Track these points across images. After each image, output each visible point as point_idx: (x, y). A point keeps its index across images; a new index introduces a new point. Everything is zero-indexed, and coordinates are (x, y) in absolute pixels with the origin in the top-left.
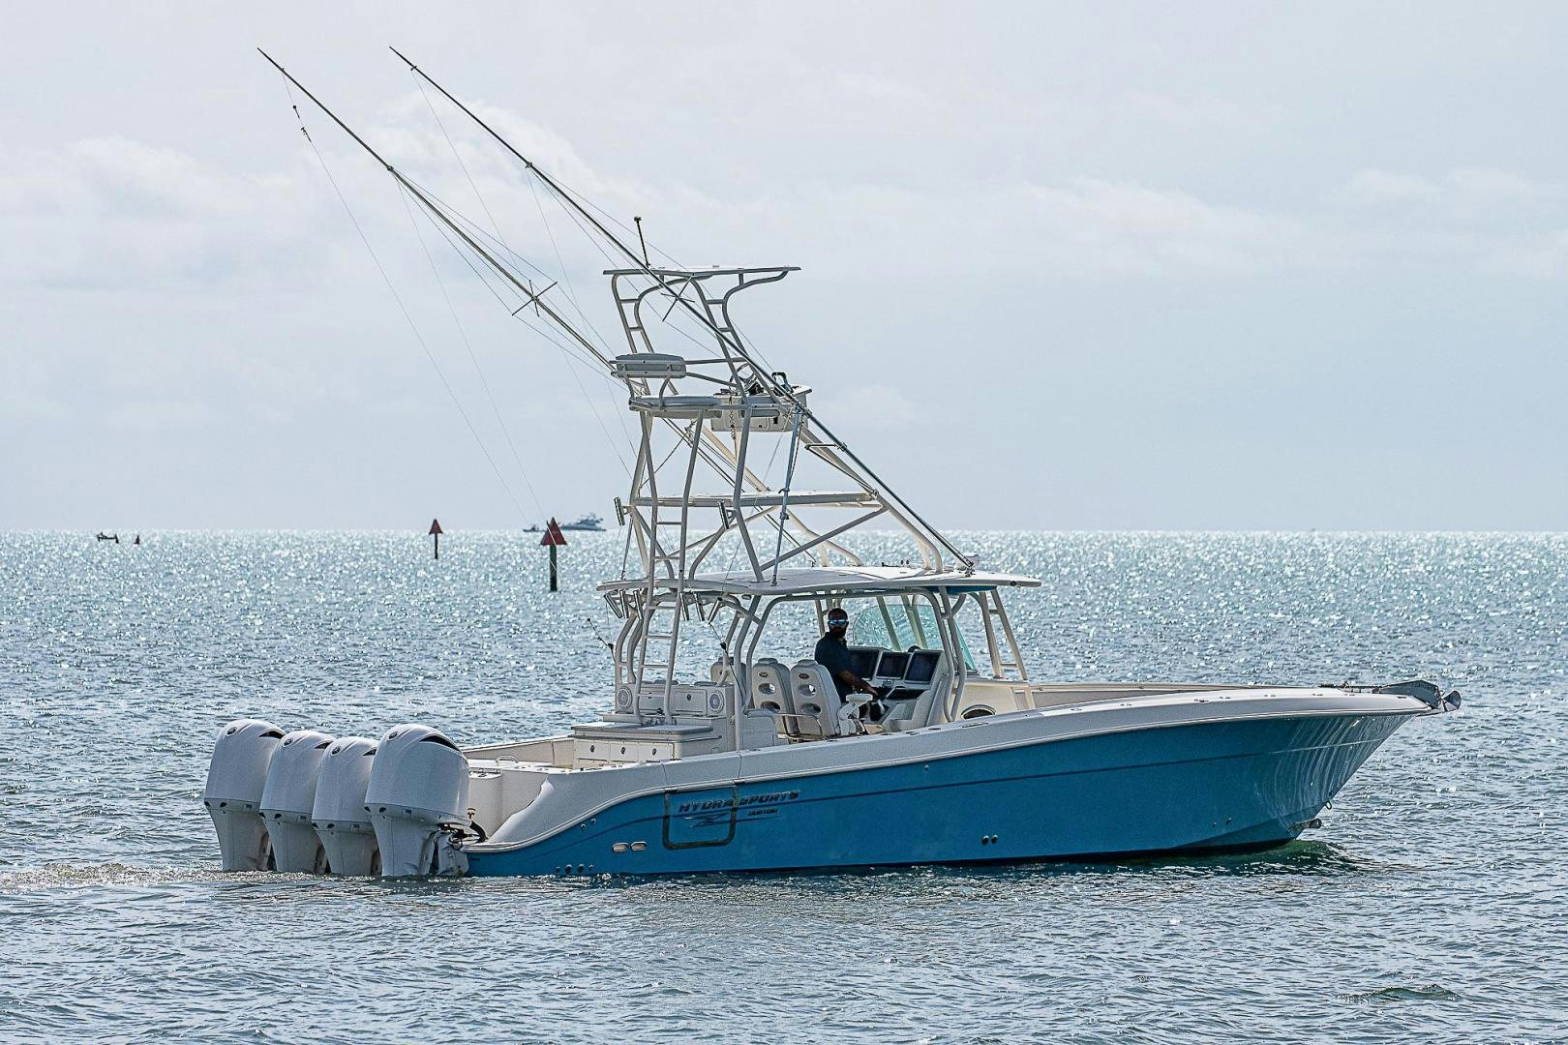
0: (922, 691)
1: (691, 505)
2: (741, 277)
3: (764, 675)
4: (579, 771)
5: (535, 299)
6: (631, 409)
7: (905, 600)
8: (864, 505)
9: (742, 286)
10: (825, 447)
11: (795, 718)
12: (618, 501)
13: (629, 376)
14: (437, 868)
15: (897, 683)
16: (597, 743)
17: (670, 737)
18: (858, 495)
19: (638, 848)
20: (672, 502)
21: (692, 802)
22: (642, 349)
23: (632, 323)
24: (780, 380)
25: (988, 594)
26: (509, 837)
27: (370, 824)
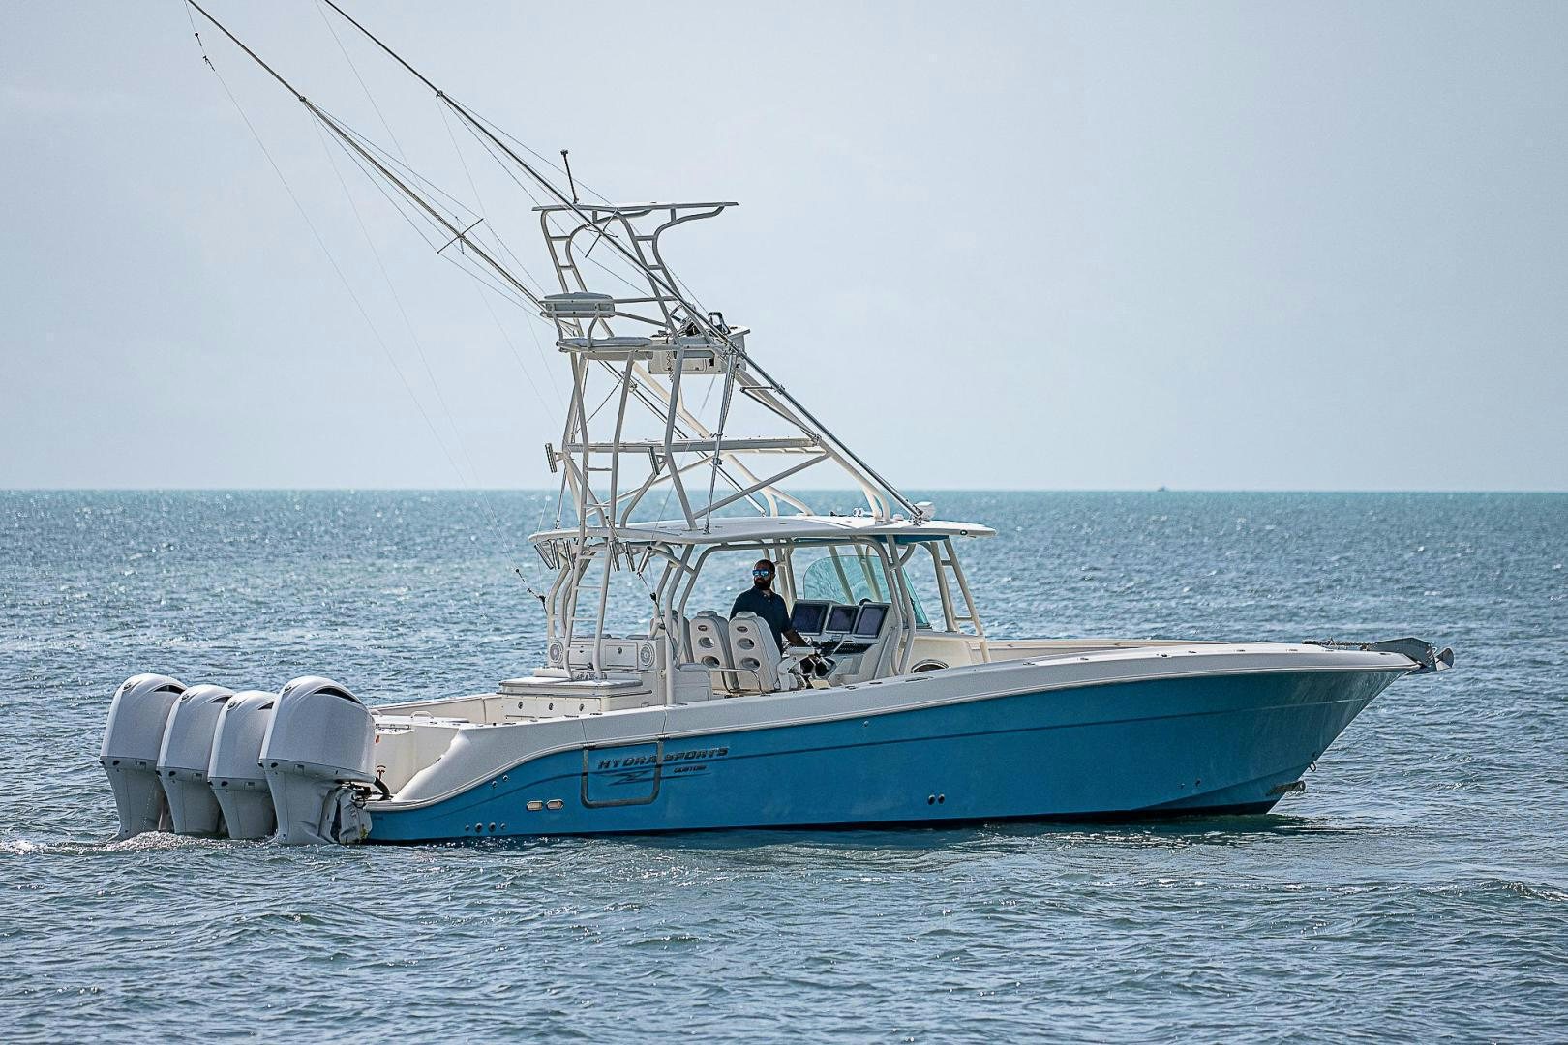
0: (869, 646)
1: (622, 451)
2: (673, 212)
3: (702, 628)
4: (492, 726)
5: (461, 237)
6: (560, 351)
7: (859, 550)
8: (808, 452)
9: (674, 221)
10: (763, 390)
11: (735, 673)
12: (549, 448)
13: (558, 316)
14: (340, 828)
15: (847, 638)
16: (525, 699)
17: (598, 692)
18: (801, 440)
19: (555, 806)
20: (601, 448)
21: (611, 758)
22: (574, 288)
23: (564, 261)
24: (716, 320)
25: (940, 543)
26: (415, 795)
27: (266, 781)
